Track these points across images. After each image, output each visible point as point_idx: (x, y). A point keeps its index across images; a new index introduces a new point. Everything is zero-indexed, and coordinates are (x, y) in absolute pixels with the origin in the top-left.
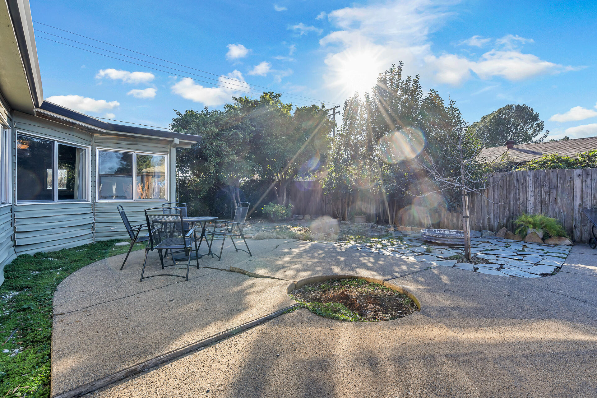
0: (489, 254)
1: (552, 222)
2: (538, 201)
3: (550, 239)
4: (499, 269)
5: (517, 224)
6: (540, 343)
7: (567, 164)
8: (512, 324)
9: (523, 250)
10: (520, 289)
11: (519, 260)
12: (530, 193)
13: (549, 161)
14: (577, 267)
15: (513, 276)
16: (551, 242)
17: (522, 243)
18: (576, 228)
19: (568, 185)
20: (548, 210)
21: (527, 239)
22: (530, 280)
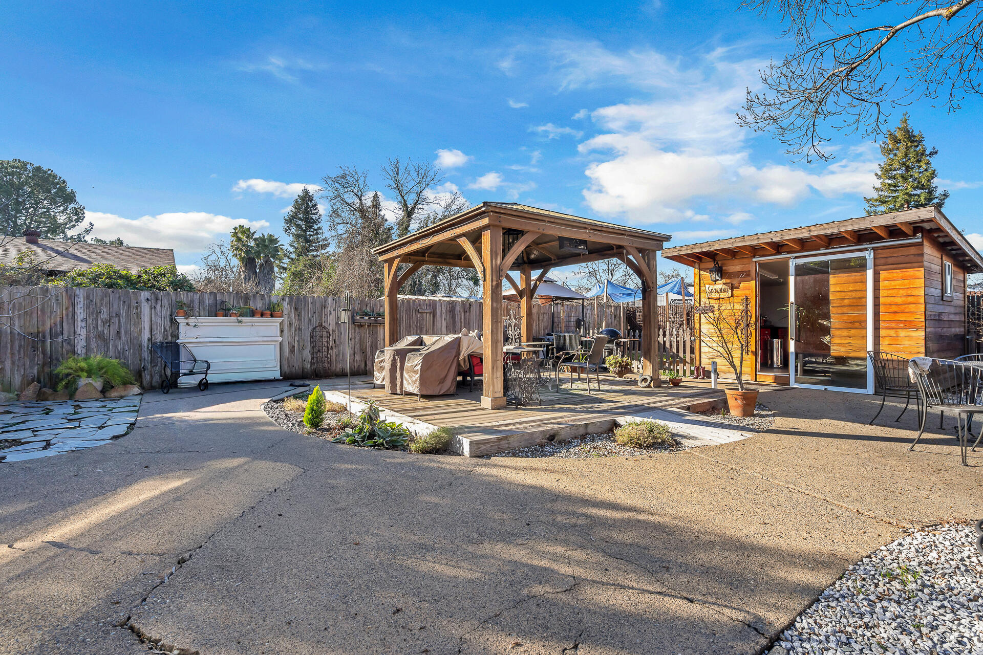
0: (16, 431)
1: (114, 365)
2: (92, 335)
3: (113, 390)
4: (45, 448)
5: (61, 374)
6: (135, 508)
7: (128, 281)
8: (96, 504)
9: (76, 413)
10: (90, 463)
11: (74, 428)
12: (80, 324)
13: (104, 274)
14: (153, 418)
15: (73, 451)
16: (114, 394)
17: (70, 402)
18: (144, 370)
19: (134, 312)
20: (108, 348)
21: (78, 396)
22: (100, 449)
